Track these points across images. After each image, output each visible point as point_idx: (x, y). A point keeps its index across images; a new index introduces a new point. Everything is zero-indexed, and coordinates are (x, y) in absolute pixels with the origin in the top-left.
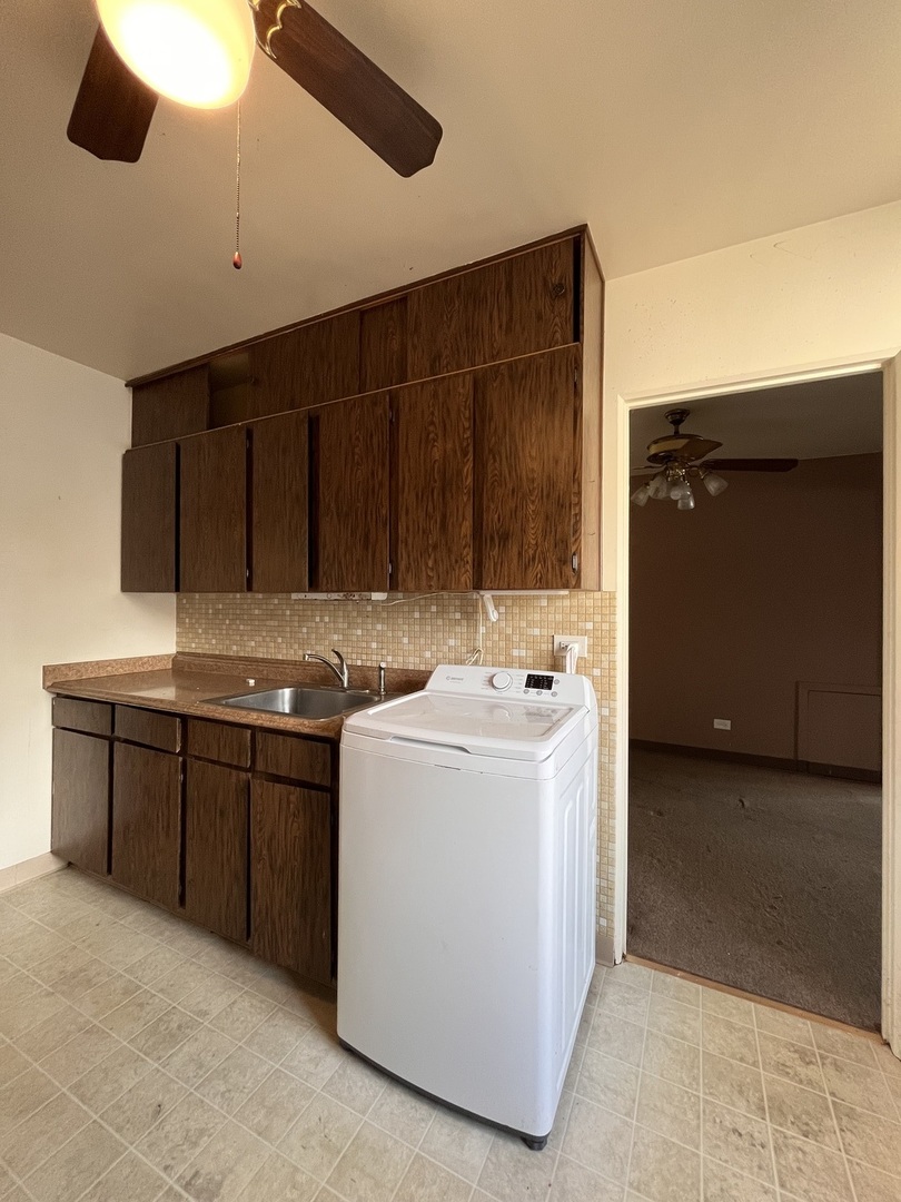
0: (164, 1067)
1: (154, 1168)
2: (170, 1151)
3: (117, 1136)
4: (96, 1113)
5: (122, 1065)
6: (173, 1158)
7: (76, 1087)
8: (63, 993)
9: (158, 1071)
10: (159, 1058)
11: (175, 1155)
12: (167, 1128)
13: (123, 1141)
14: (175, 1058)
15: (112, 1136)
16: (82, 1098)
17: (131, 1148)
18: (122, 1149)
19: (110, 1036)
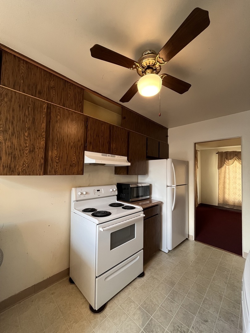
0: (218, 319)
1: (193, 324)
2: (197, 327)
3: (198, 312)
4: (201, 306)
5: (215, 308)
6: (195, 329)
7: (206, 299)
8: (227, 286)
9: (216, 318)
10: (220, 317)
11: (196, 329)
12: (202, 325)
13: (197, 314)
14: (222, 322)
15: (197, 311)
16: (204, 301)
17: (196, 317)
18: (195, 314)
19: (221, 302)
